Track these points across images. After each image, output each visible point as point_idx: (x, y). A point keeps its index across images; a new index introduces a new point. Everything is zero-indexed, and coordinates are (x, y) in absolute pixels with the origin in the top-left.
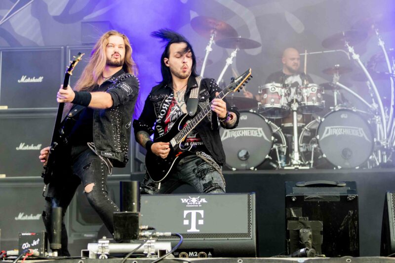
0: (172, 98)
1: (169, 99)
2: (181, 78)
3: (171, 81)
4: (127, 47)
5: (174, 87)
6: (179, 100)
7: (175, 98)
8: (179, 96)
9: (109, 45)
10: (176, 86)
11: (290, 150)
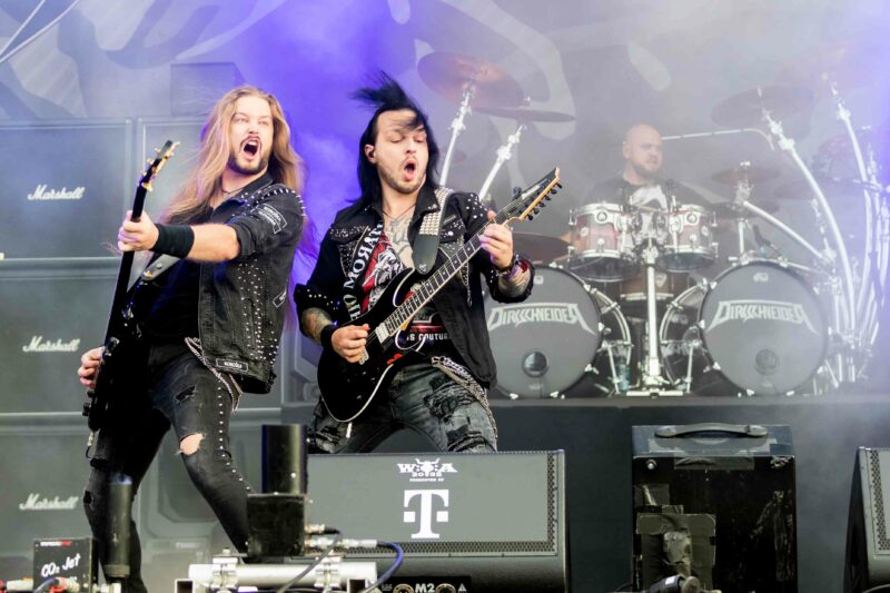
0: (379, 233)
1: (374, 236)
2: (402, 192)
3: (380, 197)
4: (276, 123)
5: (386, 210)
6: (395, 236)
7: (386, 233)
8: (395, 230)
9: (238, 116)
10: (390, 208)
11: (639, 353)
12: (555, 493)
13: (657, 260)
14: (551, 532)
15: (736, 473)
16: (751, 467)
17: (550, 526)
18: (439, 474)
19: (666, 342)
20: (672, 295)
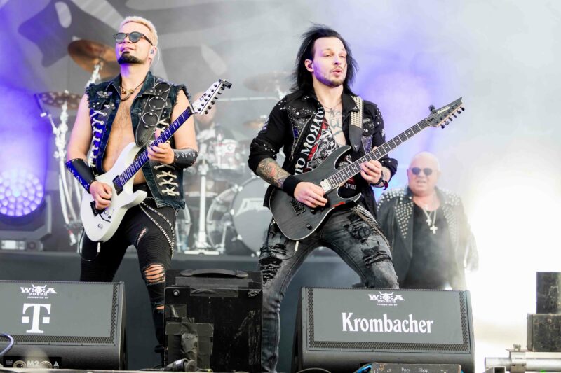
11: (195, 228)
12: (116, 308)
13: (208, 173)
14: (112, 331)
15: (227, 299)
16: (236, 296)
17: (113, 328)
18: (46, 294)
19: (211, 222)
20: (216, 194)
